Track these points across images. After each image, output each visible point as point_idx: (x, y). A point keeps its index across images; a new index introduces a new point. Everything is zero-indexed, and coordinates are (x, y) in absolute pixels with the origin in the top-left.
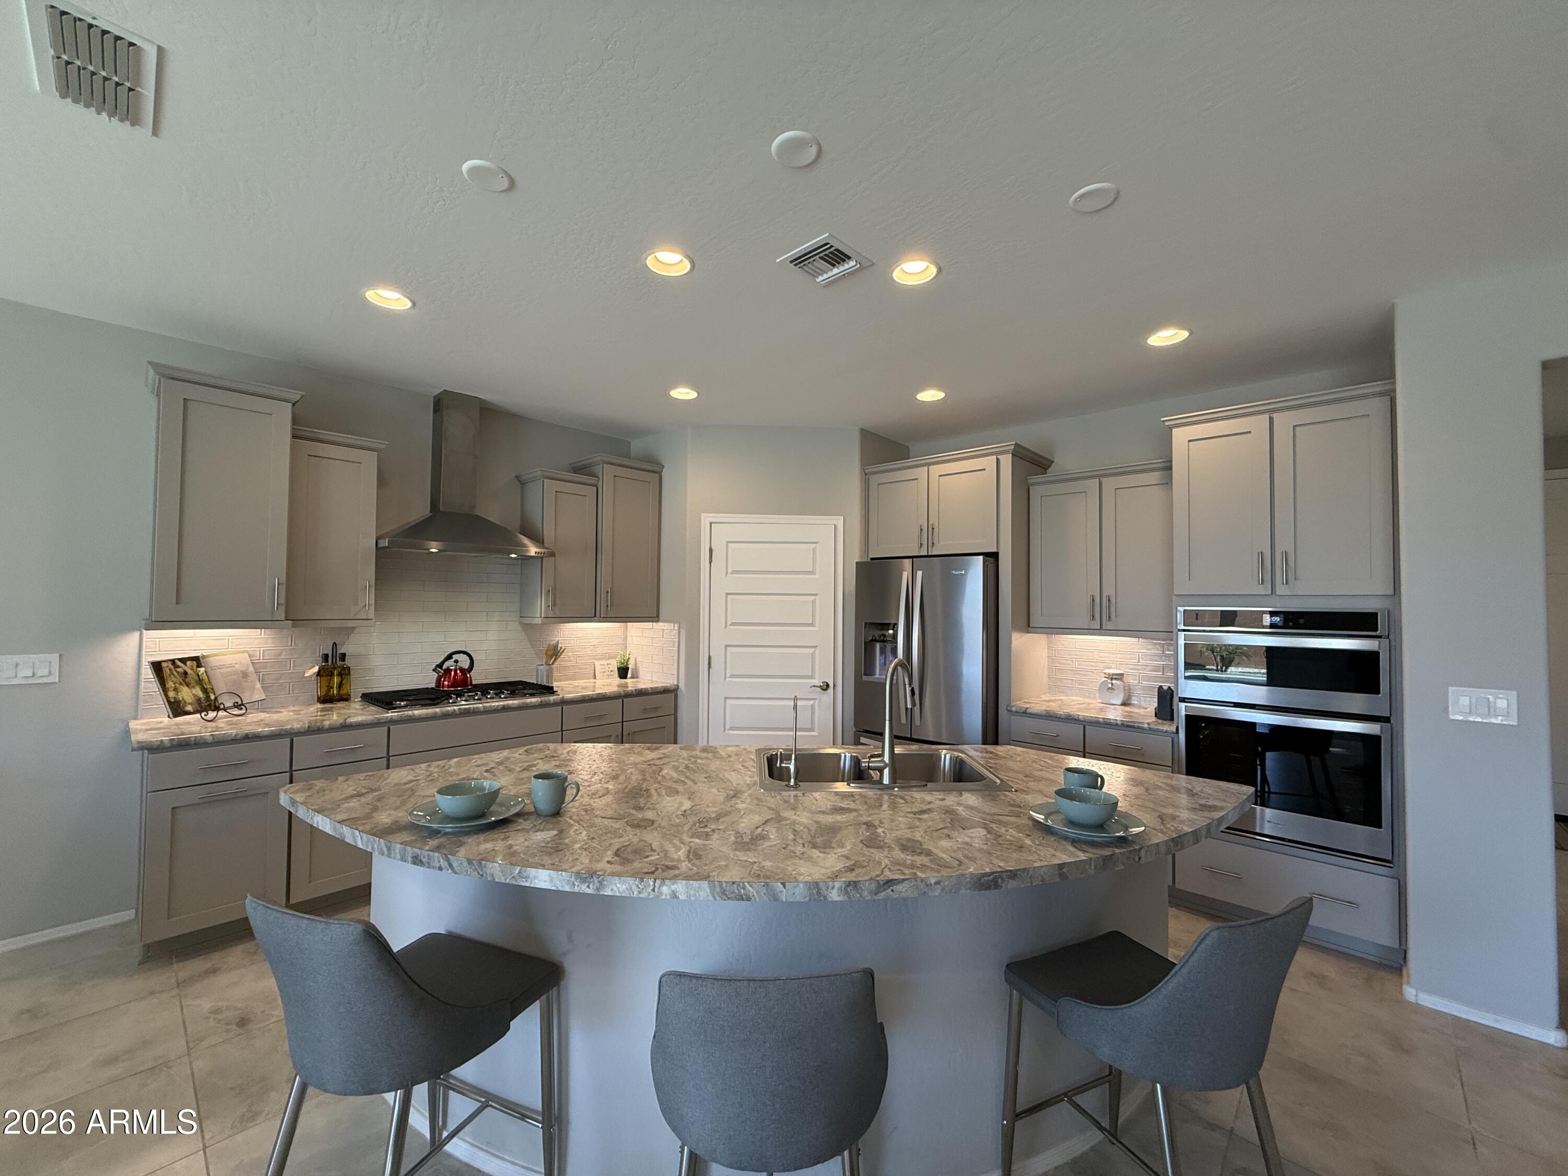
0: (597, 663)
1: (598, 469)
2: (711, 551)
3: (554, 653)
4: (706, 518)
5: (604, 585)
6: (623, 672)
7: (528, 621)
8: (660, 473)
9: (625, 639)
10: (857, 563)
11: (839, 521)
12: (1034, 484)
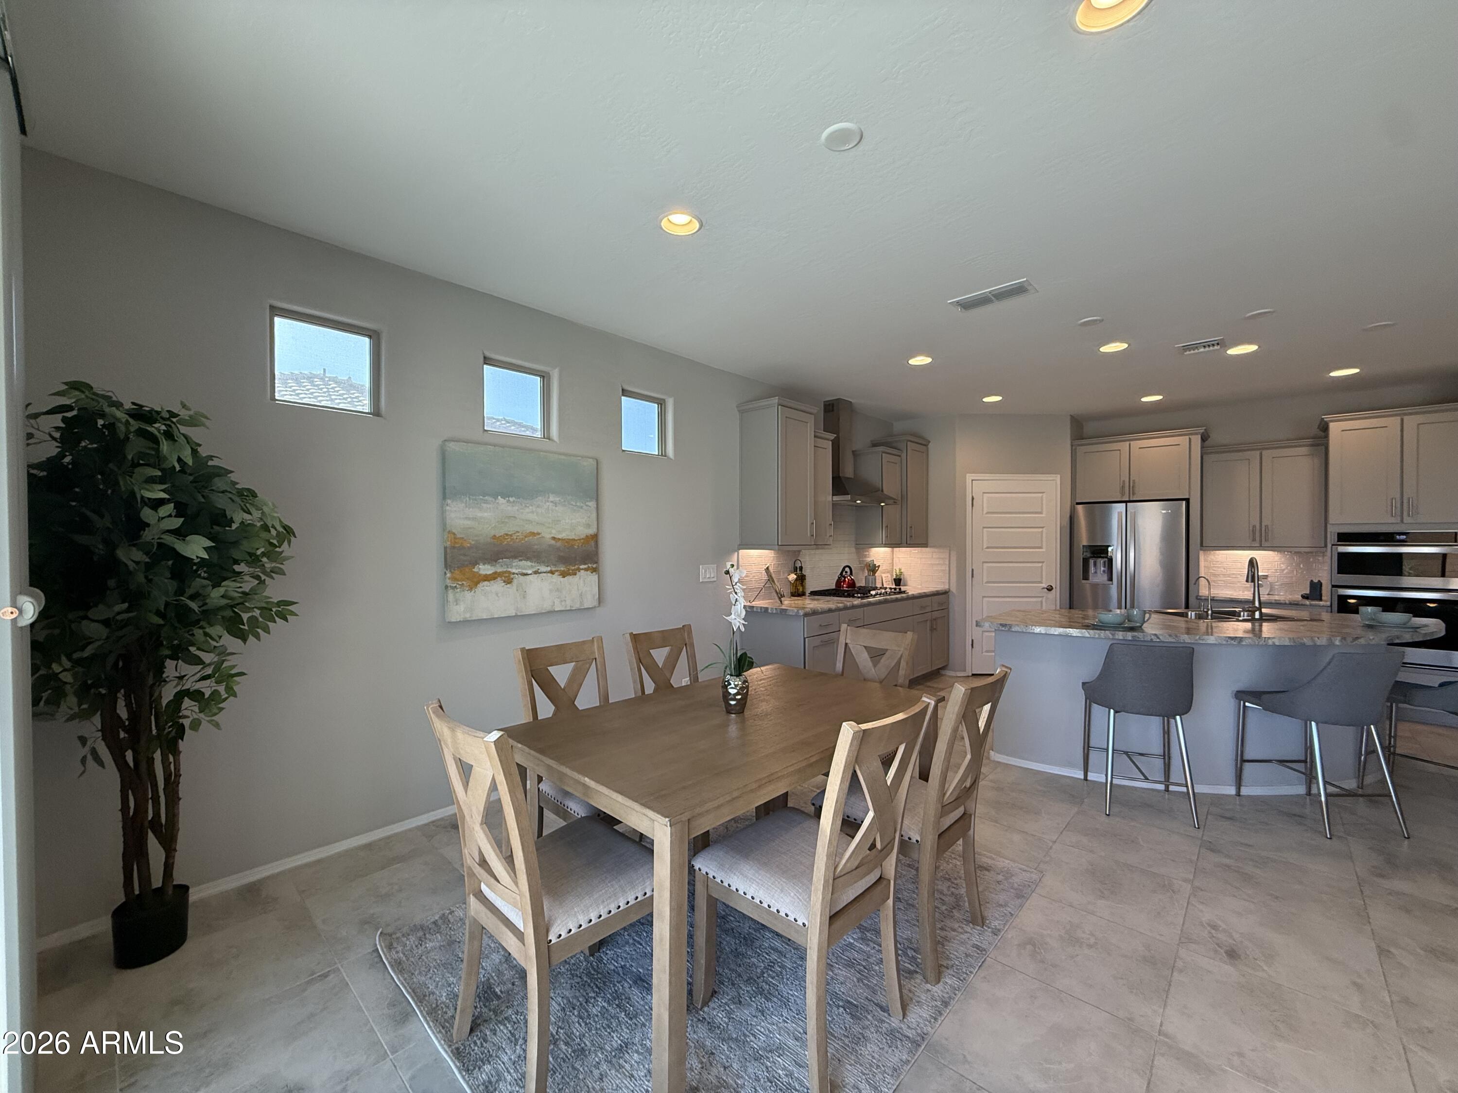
1: (901, 445)
2: (973, 499)
3: (874, 568)
4: (969, 477)
5: (909, 523)
6: (898, 582)
8: (927, 445)
9: (900, 559)
11: (1055, 477)
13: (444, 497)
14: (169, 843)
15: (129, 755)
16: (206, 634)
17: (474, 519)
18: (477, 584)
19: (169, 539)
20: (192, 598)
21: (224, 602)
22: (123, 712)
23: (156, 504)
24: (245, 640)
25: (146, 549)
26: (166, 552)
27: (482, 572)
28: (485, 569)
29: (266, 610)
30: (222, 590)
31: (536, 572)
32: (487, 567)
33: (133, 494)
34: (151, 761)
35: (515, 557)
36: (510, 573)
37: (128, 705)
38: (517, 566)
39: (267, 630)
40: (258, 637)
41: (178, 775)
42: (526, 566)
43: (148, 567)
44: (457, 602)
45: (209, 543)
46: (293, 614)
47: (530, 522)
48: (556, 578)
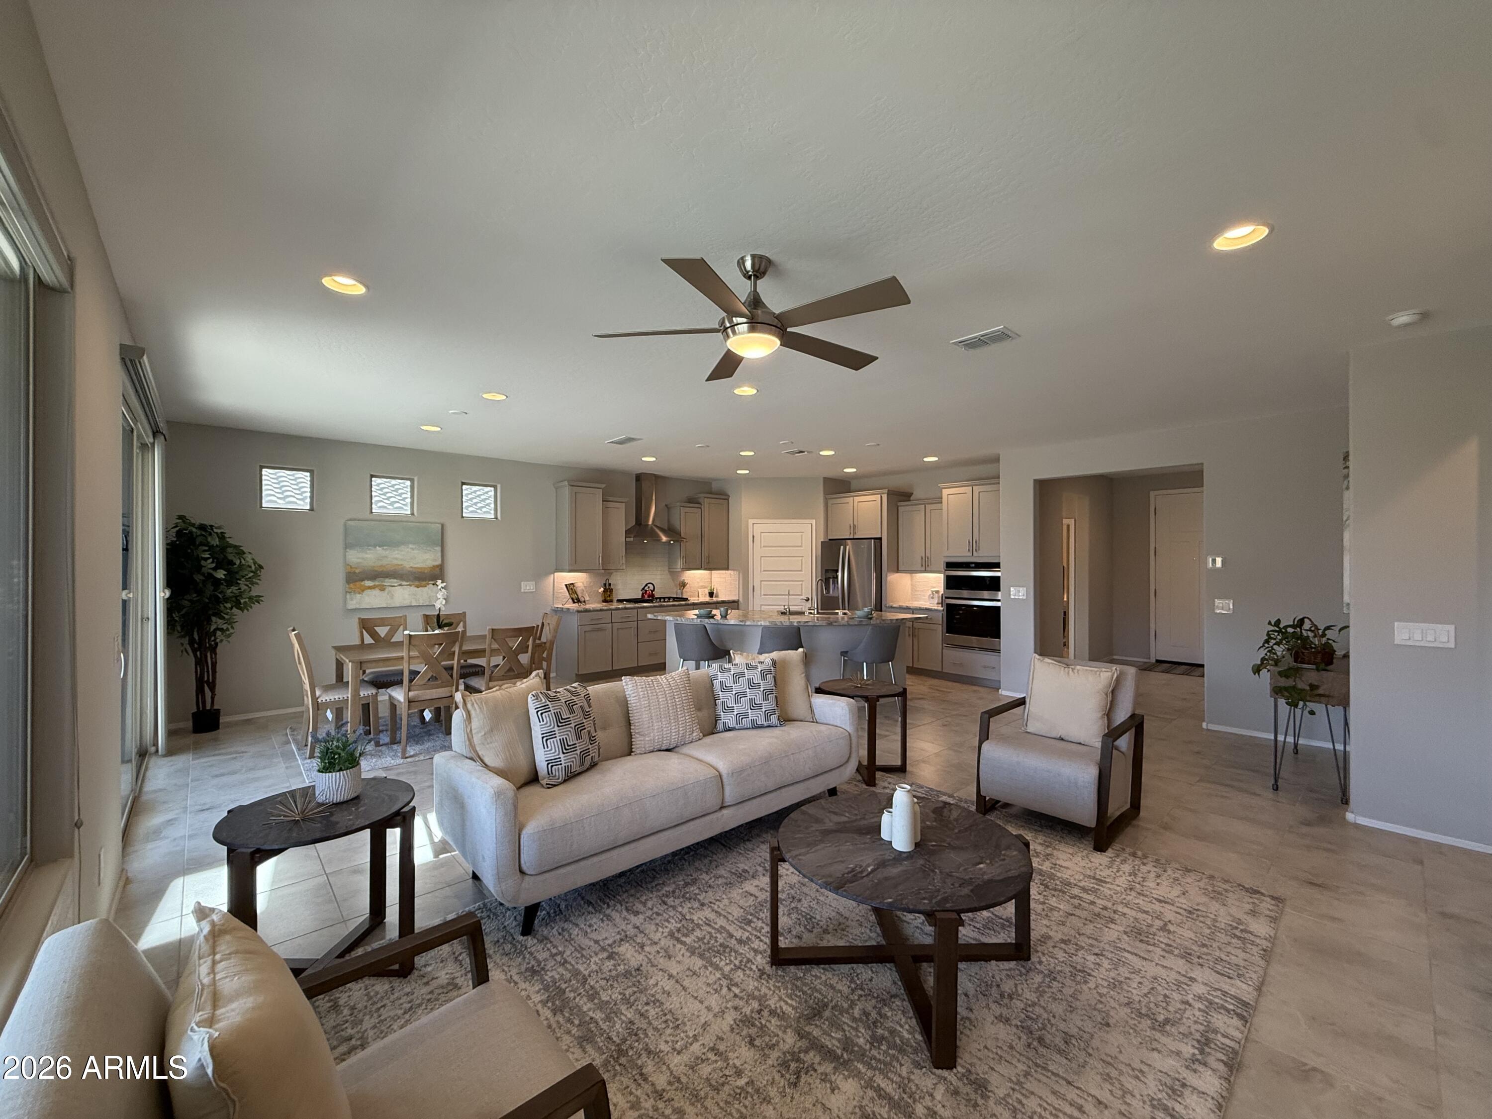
0: (700, 590)
1: (701, 500)
2: (753, 537)
3: (683, 585)
4: (751, 522)
5: (705, 554)
6: (711, 594)
7: (671, 570)
8: (728, 500)
9: (711, 579)
10: (822, 542)
11: (814, 522)
12: (901, 506)
13: (346, 548)
14: (212, 688)
15: (198, 653)
16: (225, 607)
17: (363, 558)
18: (363, 591)
19: (211, 571)
20: (220, 593)
21: (232, 594)
22: (196, 637)
23: (206, 559)
24: (243, 611)
25: (203, 574)
26: (210, 576)
27: (367, 585)
28: (368, 583)
29: (250, 598)
30: (230, 590)
31: (400, 585)
32: (369, 582)
33: (198, 555)
34: (206, 657)
35: (387, 577)
36: (384, 586)
37: (198, 634)
38: (388, 582)
39: (251, 607)
40: (248, 610)
41: (216, 663)
42: (394, 582)
43: (204, 581)
44: (352, 599)
45: (225, 573)
46: (262, 601)
47: (396, 559)
48: (413, 589)
